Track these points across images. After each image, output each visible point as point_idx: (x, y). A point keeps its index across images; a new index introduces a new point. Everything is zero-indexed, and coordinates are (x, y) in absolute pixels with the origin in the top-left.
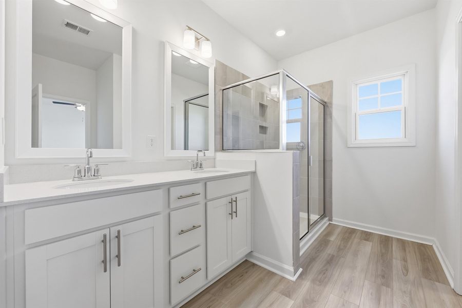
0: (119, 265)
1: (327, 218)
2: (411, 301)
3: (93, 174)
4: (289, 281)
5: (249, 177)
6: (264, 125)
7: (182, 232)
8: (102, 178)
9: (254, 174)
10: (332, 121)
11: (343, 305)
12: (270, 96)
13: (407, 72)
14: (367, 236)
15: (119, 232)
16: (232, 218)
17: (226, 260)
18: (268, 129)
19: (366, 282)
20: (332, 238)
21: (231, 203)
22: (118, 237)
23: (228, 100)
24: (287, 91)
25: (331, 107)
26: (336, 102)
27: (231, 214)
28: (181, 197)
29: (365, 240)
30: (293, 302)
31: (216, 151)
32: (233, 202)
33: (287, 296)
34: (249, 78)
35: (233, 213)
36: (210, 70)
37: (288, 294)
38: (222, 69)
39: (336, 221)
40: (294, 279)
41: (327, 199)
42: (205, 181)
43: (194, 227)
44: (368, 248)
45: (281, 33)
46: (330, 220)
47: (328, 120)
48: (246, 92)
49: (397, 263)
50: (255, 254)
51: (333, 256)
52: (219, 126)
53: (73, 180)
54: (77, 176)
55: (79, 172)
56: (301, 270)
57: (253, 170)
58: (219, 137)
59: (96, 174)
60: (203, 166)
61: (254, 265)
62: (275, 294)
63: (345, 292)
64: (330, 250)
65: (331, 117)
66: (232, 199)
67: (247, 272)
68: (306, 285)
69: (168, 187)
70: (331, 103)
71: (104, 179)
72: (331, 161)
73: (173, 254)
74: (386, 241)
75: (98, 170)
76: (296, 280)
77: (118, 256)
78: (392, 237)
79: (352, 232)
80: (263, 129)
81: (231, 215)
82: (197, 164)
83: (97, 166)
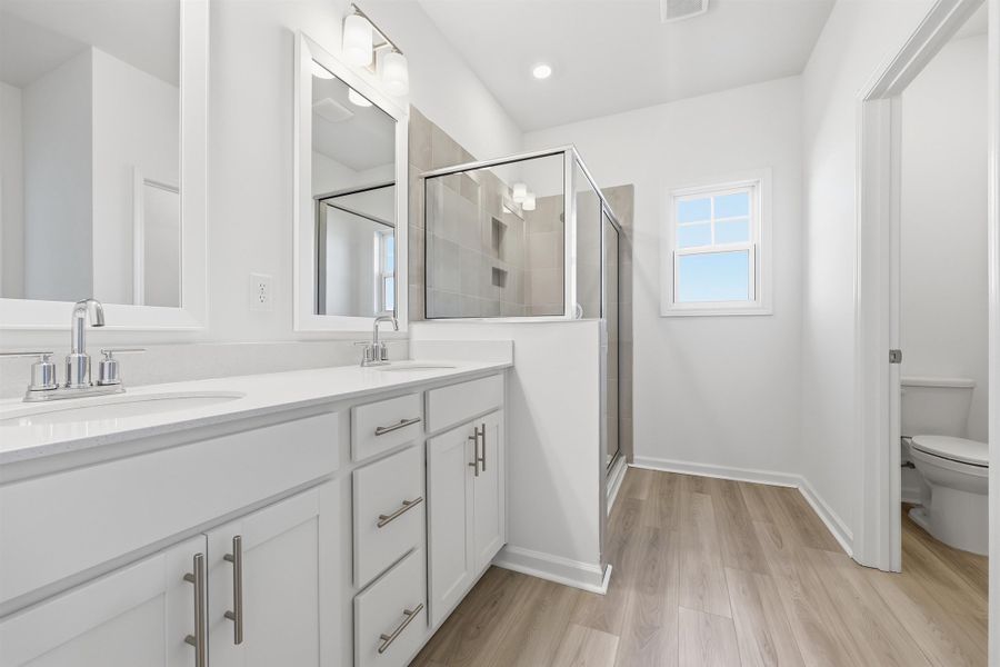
0: (238, 639)
1: (624, 457)
2: (805, 590)
3: (95, 377)
4: (595, 596)
5: (500, 378)
6: (501, 268)
7: (384, 520)
8: (127, 389)
9: (509, 370)
10: (631, 265)
11: (707, 623)
12: (510, 206)
13: (758, 182)
14: (698, 484)
15: (237, 542)
16: (476, 475)
17: (464, 575)
18: (508, 276)
19: (728, 570)
20: (643, 496)
21: (476, 438)
22: (234, 558)
23: (435, 203)
24: (578, 193)
25: (631, 237)
26: (640, 228)
27: (475, 465)
28: (379, 432)
29: (698, 492)
30: (618, 638)
31: (411, 320)
32: (478, 435)
33: (601, 629)
34: (474, 160)
35: (478, 463)
36: (398, 126)
37: (602, 622)
38: (423, 129)
39: (640, 461)
40: (602, 589)
41: (624, 418)
42: (422, 390)
43: (405, 503)
44: (707, 507)
45: (542, 72)
46: (630, 460)
47: (625, 262)
48: (467, 189)
49: (760, 527)
50: (513, 549)
51: (656, 531)
52: (418, 261)
53: (27, 400)
54: (40, 384)
55: (49, 372)
56: (610, 567)
57: (508, 362)
58: (417, 286)
59: (107, 377)
60: (389, 354)
61: (512, 574)
62: (576, 632)
63: (701, 598)
64: (647, 520)
65: (631, 257)
66: (476, 429)
67: (502, 595)
68: (630, 597)
69: (349, 406)
70: (631, 230)
71: (132, 392)
72: (631, 344)
73: (362, 581)
74: (729, 488)
75: (113, 367)
76: (608, 591)
77: (235, 616)
78: (737, 482)
79: (671, 478)
80: (499, 275)
81: (473, 468)
82: (375, 351)
83: (109, 355)
